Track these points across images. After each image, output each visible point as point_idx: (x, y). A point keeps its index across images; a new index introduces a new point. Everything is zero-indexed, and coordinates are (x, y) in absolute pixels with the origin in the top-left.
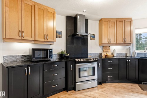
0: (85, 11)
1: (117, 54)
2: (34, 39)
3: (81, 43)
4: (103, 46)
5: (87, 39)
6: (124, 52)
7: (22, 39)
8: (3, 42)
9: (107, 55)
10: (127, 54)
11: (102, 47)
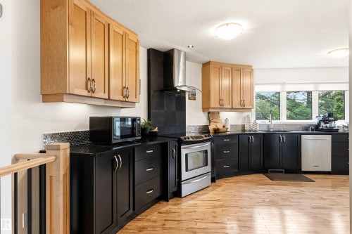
0: (191, 46)
1: (231, 125)
2: (107, 98)
3: (174, 106)
4: (209, 113)
5: (185, 98)
6: (240, 123)
7: (91, 97)
8: (43, 102)
9: (218, 129)
10: (244, 126)
11: (207, 114)
